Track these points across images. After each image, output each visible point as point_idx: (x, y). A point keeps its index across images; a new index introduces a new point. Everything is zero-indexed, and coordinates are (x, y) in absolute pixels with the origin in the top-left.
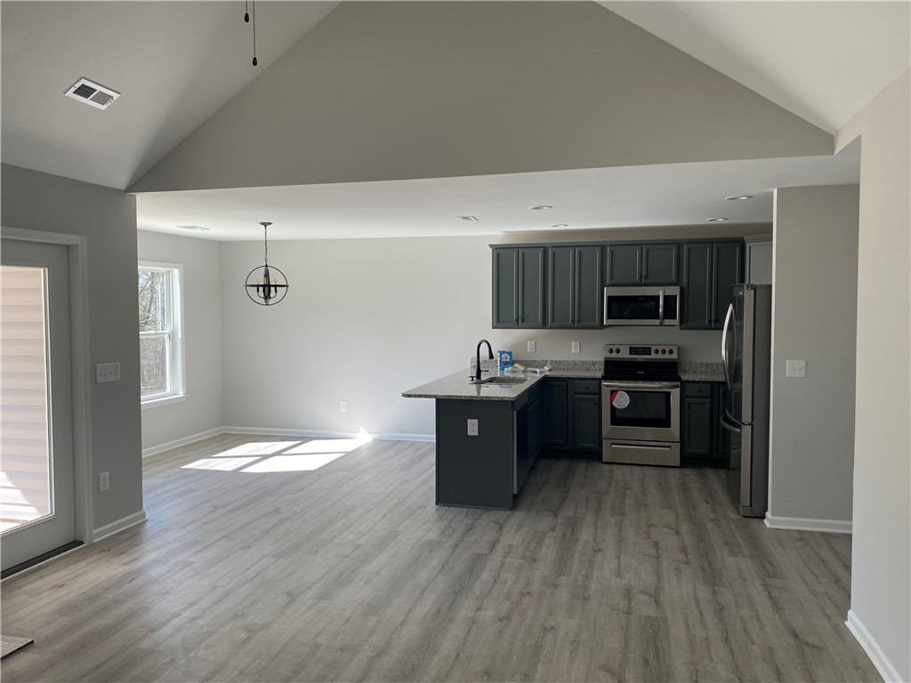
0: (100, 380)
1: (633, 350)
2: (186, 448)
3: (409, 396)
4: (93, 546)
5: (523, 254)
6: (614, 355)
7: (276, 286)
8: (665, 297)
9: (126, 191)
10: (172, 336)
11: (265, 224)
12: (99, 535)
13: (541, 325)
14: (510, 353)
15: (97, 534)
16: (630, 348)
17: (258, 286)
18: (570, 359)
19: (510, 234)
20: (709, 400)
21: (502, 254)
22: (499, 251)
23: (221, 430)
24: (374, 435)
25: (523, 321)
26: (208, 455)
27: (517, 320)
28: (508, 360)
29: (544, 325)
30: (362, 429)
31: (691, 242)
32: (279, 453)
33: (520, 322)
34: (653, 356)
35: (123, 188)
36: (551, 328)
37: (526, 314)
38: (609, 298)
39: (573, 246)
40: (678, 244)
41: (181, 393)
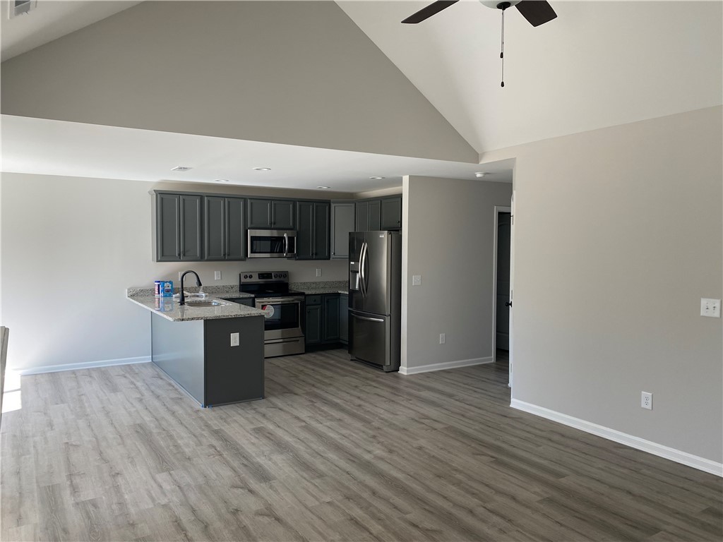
1: (262, 275)
5: (184, 200)
6: (248, 280)
8: (289, 238)
13: (199, 258)
14: (171, 282)
16: (259, 274)
18: (215, 285)
20: (320, 306)
21: (164, 198)
28: (170, 288)
29: (202, 258)
31: (301, 201)
33: (183, 256)
34: (274, 279)
36: (207, 260)
37: (186, 249)
38: (251, 237)
39: (223, 197)
40: (294, 201)
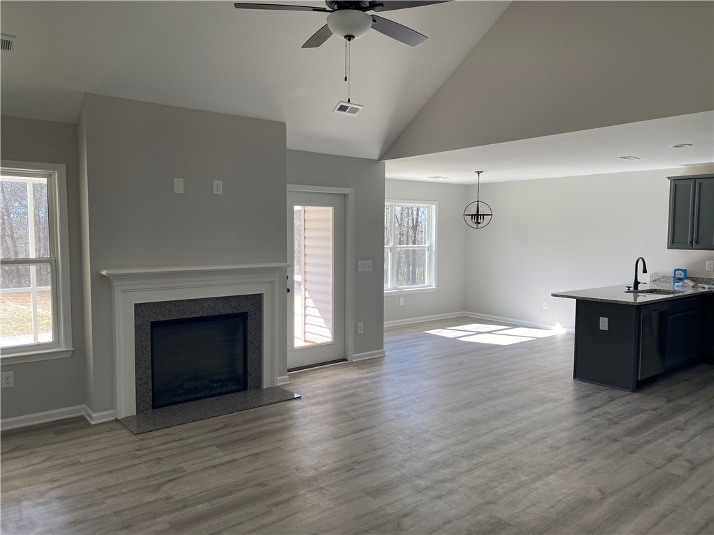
0: (359, 270)
2: (433, 322)
3: (556, 296)
4: (352, 363)
5: (700, 183)
7: (483, 215)
9: (379, 160)
10: (430, 249)
11: (479, 173)
12: (356, 358)
14: (685, 271)
15: (354, 357)
17: (472, 215)
19: (693, 166)
21: (678, 185)
22: (677, 182)
23: (462, 314)
24: (567, 330)
25: (697, 242)
26: (444, 328)
27: (691, 242)
28: (682, 276)
30: (557, 323)
32: (490, 332)
35: (377, 159)
37: (700, 237)
41: (434, 286)
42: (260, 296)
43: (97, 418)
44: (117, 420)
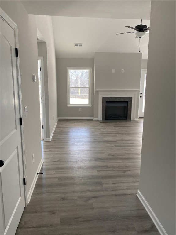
42: (132, 97)
43: (95, 119)
44: (98, 120)
